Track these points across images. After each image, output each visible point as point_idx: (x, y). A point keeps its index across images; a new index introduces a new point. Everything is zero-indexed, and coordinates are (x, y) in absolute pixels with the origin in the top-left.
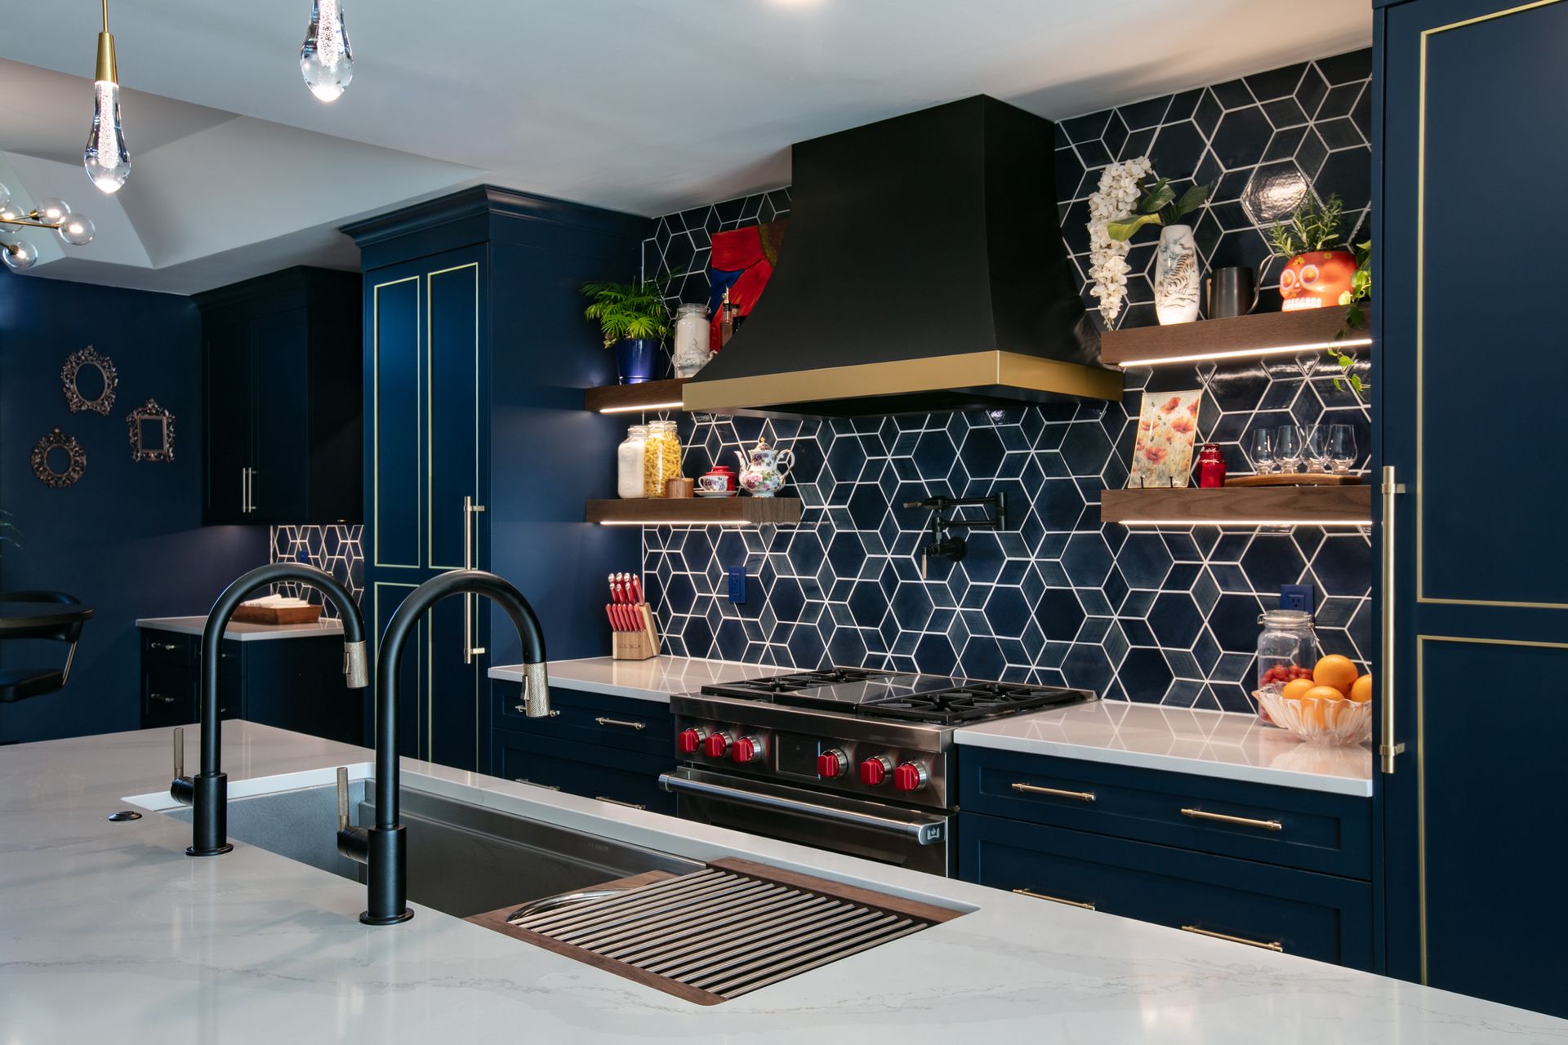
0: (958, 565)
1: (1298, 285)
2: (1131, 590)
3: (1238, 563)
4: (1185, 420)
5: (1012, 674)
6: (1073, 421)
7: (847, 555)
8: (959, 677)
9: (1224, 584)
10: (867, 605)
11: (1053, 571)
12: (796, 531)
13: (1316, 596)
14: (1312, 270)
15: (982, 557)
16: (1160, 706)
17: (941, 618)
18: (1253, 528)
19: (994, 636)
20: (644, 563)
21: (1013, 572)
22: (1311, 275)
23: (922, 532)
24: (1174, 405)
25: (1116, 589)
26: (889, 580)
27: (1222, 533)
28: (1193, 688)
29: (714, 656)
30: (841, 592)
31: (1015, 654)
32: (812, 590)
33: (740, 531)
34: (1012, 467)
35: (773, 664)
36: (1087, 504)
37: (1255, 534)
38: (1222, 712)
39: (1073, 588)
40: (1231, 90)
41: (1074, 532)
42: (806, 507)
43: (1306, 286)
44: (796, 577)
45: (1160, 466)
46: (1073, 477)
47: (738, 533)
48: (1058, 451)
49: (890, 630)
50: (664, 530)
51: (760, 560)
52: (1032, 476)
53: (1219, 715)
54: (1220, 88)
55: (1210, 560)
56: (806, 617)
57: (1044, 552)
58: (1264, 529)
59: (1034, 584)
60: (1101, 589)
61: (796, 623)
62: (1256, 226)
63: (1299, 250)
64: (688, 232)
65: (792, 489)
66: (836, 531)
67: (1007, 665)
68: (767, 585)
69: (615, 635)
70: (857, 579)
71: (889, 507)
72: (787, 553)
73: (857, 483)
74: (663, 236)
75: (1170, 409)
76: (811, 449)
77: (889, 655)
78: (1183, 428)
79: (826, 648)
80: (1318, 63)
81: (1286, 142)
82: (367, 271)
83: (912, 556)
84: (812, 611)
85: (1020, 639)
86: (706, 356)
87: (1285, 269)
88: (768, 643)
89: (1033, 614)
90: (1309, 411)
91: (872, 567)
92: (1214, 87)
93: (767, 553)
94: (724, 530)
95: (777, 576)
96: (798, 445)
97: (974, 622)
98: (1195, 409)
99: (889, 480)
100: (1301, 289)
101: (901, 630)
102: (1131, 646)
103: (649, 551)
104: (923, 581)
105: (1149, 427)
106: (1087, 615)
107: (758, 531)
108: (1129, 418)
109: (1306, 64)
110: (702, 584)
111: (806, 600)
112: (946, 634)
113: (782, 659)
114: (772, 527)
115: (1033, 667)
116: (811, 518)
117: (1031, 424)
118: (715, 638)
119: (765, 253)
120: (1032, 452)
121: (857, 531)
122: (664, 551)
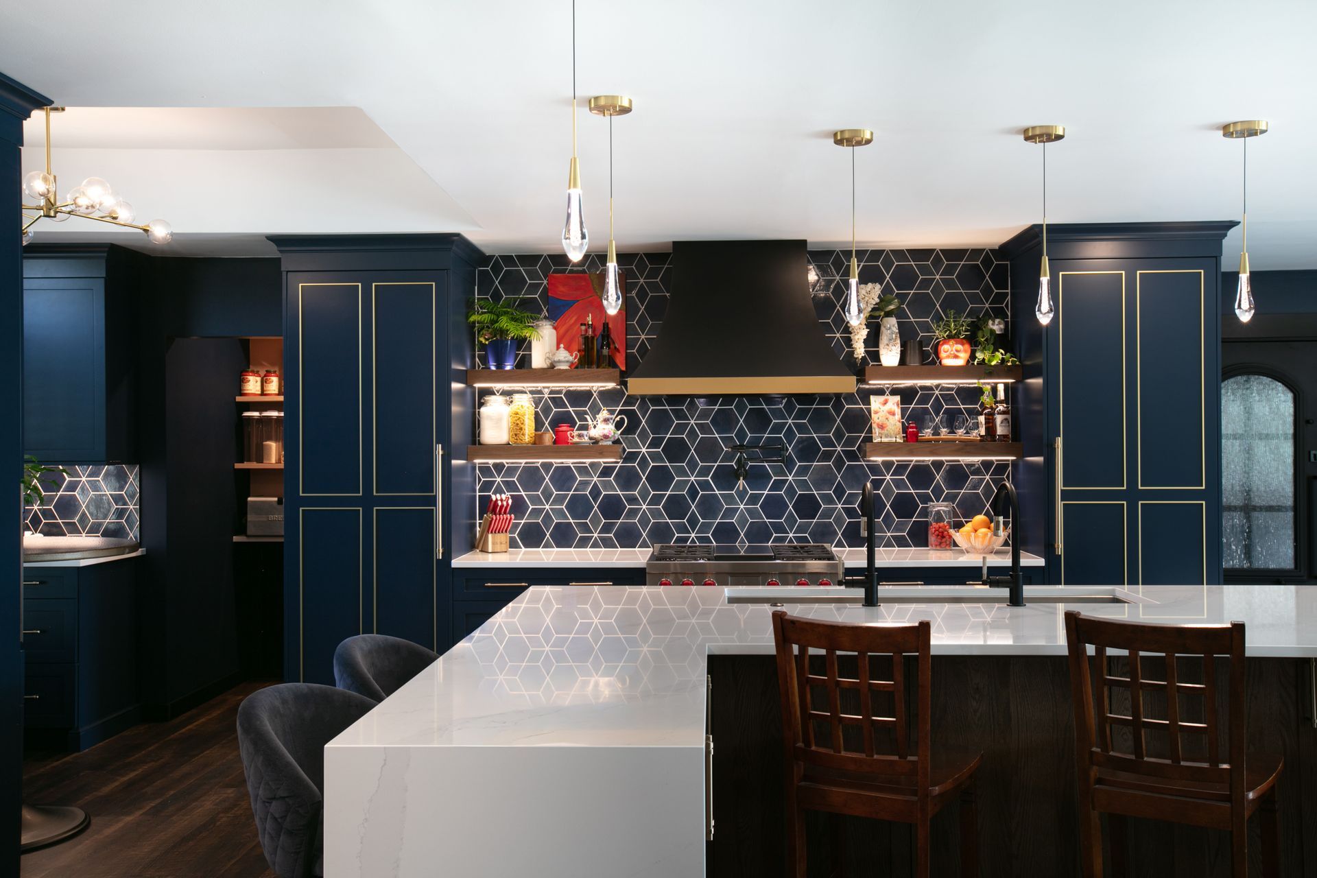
0: (742, 483)
1: (952, 353)
2: (848, 492)
3: (904, 477)
4: (893, 410)
5: (777, 540)
6: (814, 406)
7: (660, 478)
8: (742, 545)
9: (898, 488)
10: (676, 507)
11: (803, 484)
12: (619, 465)
13: (942, 491)
14: (959, 347)
15: (757, 478)
17: (730, 512)
18: (912, 461)
19: (766, 520)
20: (478, 488)
21: (778, 485)
22: (959, 349)
23: (716, 465)
24: (886, 402)
25: (839, 492)
26: (693, 493)
27: (896, 463)
28: (882, 538)
29: (547, 546)
30: (656, 500)
31: (779, 528)
32: (632, 500)
33: (572, 466)
34: (777, 429)
35: (600, 547)
36: (823, 449)
37: (912, 463)
38: (897, 548)
39: (815, 492)
40: (899, 254)
41: (815, 464)
42: (628, 450)
43: (956, 353)
44: (619, 493)
45: (885, 432)
46: (815, 435)
47: (570, 466)
48: (805, 421)
49: (693, 522)
50: (502, 465)
51: (588, 483)
52: (790, 434)
53: (895, 550)
54: (894, 252)
55: (891, 476)
57: (797, 474)
58: (916, 461)
59: (791, 491)
60: (831, 492)
61: (620, 521)
62: (912, 320)
63: (950, 337)
64: (521, 269)
65: (618, 439)
66: (652, 464)
67: (774, 535)
68: (595, 499)
69: (490, 536)
70: (668, 493)
71: (693, 451)
72: (611, 479)
73: (668, 436)
74: (497, 269)
75: (885, 404)
76: (631, 415)
77: (693, 535)
78: (893, 414)
79: (644, 535)
80: (940, 250)
81: (926, 284)
82: (287, 272)
83: (709, 478)
84: (633, 513)
85: (782, 520)
86: (572, 355)
87: (943, 344)
88: (596, 535)
89: (791, 507)
90: (937, 407)
91: (680, 485)
92: (891, 251)
93: (595, 479)
94: (555, 465)
95: (604, 493)
96: (621, 412)
97: (752, 513)
98: (898, 405)
99: (693, 434)
100: (954, 355)
101: (701, 521)
102: (848, 520)
103: (483, 479)
104: (717, 492)
105: (876, 413)
106: (823, 506)
107: (587, 465)
108: (847, 406)
109: (935, 250)
110: (535, 500)
111: (628, 507)
112: (733, 521)
113: (607, 543)
114: (600, 462)
115: (791, 535)
116: (631, 457)
117: (789, 408)
118: (548, 534)
119: (597, 293)
120: (790, 421)
121: (668, 464)
122: (499, 479)
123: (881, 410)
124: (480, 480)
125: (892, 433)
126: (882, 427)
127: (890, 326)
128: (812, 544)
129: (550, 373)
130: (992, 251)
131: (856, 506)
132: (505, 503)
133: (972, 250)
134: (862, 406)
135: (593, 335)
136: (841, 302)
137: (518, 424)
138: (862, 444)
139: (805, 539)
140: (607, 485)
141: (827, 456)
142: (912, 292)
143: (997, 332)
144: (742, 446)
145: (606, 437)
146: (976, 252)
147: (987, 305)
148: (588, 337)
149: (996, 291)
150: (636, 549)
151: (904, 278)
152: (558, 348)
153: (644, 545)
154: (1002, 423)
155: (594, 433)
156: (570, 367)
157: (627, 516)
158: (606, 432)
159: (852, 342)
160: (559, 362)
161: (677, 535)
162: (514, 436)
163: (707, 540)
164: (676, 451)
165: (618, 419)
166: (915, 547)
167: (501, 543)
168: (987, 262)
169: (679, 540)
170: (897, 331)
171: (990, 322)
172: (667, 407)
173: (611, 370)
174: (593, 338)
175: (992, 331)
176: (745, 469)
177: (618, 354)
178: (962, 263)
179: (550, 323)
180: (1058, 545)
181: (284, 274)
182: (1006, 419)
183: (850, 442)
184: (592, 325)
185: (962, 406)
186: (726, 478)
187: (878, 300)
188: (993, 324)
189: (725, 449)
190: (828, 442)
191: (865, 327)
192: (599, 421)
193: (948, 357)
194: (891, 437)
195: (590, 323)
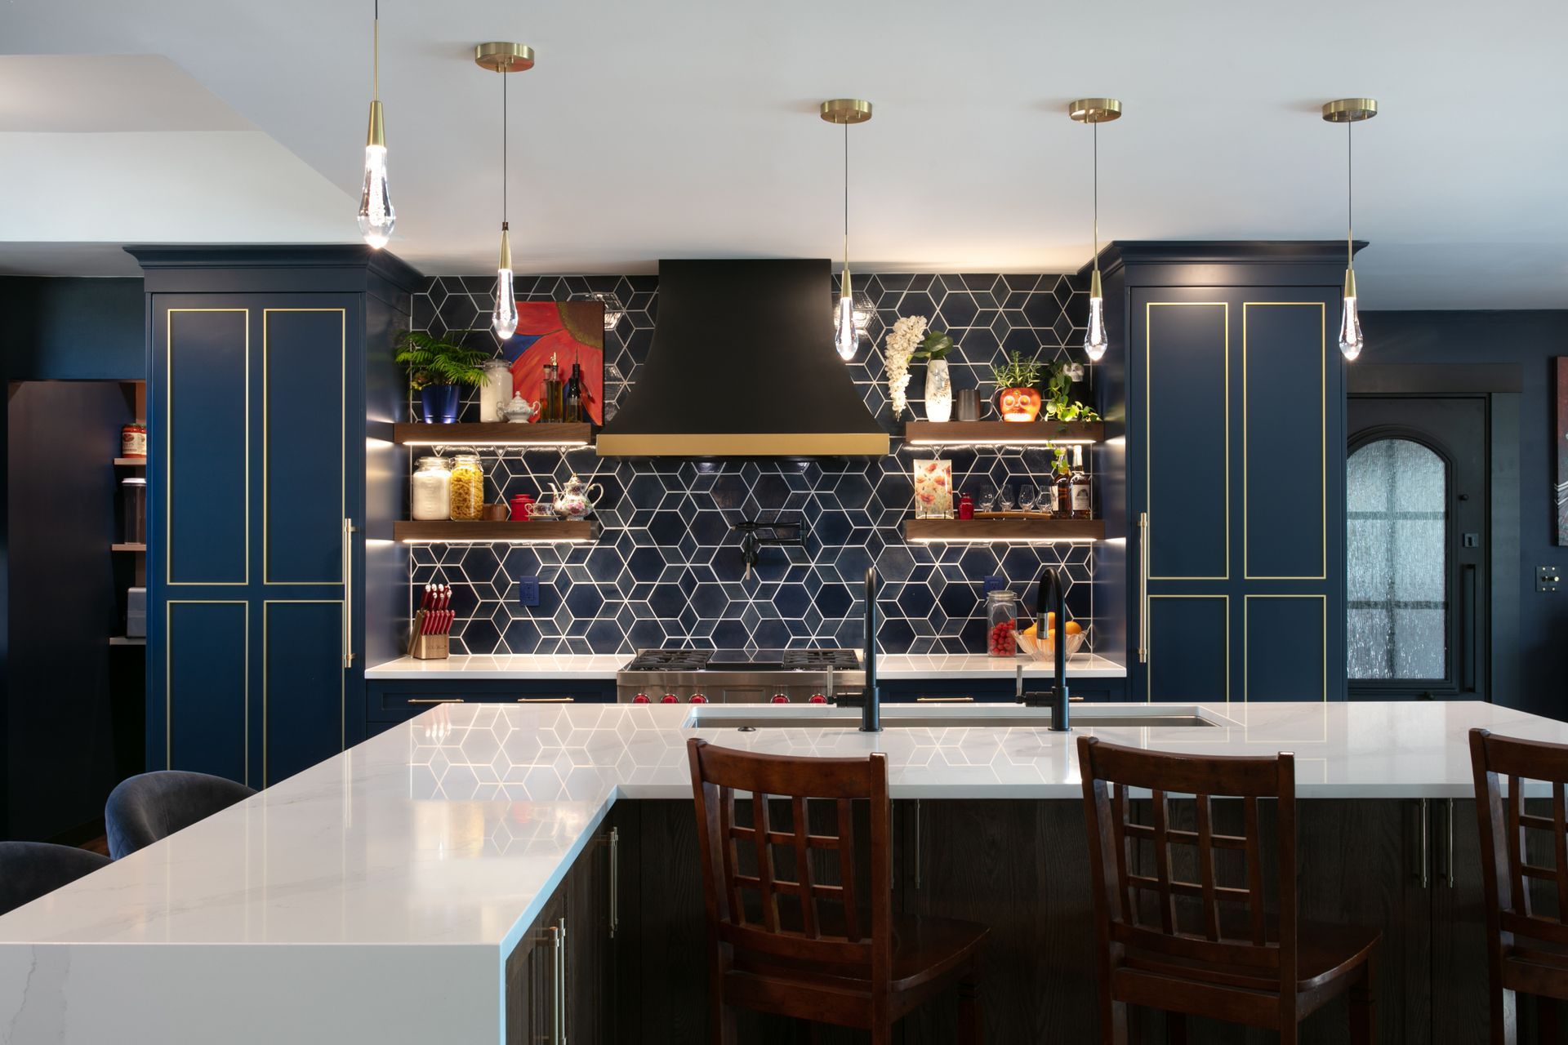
0: (751, 570)
1: (1017, 405)
2: (886, 583)
3: (958, 564)
4: (942, 478)
5: (795, 643)
6: (844, 473)
7: (646, 565)
8: (751, 650)
9: (949, 577)
10: (667, 601)
11: (829, 573)
12: (594, 547)
13: (1005, 582)
14: (1026, 398)
15: (770, 564)
16: (907, 655)
17: (736, 608)
18: (967, 543)
19: (781, 618)
20: (412, 576)
21: (797, 574)
22: (1025, 401)
23: (718, 547)
24: (933, 468)
26: (689, 583)
27: (948, 546)
28: (929, 641)
29: (501, 651)
30: (641, 592)
31: (798, 629)
32: (611, 592)
33: (533, 548)
34: (797, 502)
35: (569, 653)
36: (854, 527)
37: (968, 546)
38: (948, 655)
39: (844, 583)
40: (952, 279)
41: (844, 546)
42: (605, 528)
43: (1024, 406)
44: (594, 583)
45: (931, 505)
46: (844, 510)
47: (531, 549)
48: (833, 492)
49: (689, 620)
50: (443, 547)
51: (554, 570)
52: (812, 509)
53: (945, 657)
54: (945, 277)
55: (940, 562)
56: (603, 614)
57: (822, 560)
58: (973, 544)
59: (813, 582)
61: (594, 619)
62: (969, 364)
63: (1015, 386)
64: (469, 294)
65: (593, 513)
66: (636, 546)
67: (792, 637)
68: (563, 590)
69: (424, 638)
70: (657, 583)
71: (688, 529)
72: (584, 565)
73: (657, 510)
74: (437, 294)
75: (933, 470)
76: (609, 483)
77: (688, 637)
78: (942, 483)
79: (626, 637)
80: (1005, 276)
81: (986, 318)
82: (152, 293)
83: (709, 565)
84: (611, 609)
85: (803, 619)
86: (531, 406)
87: (1005, 395)
88: (563, 637)
89: (813, 602)
90: (1000, 474)
91: (673, 573)
92: (942, 276)
93: (563, 565)
94: (512, 547)
95: (574, 583)
96: (596, 479)
97: (765, 609)
98: (948, 472)
99: (688, 509)
100: (1019, 409)
101: (699, 619)
102: (886, 619)
103: (418, 565)
104: (719, 582)
105: (921, 481)
106: (854, 601)
107: (553, 547)
108: (885, 473)
109: (997, 275)
110: (486, 592)
111: (605, 601)
112: (740, 619)
113: (579, 648)
114: (569, 544)
115: (813, 638)
116: (609, 537)
117: (812, 474)
118: (502, 636)
119: (565, 325)
120: (813, 492)
121: (657, 546)
122: (439, 565)
123: (927, 478)
124: (414, 566)
125: (941, 507)
126: (927, 499)
127: (939, 370)
128: (841, 649)
129: (503, 428)
130: (1070, 277)
131: (896, 601)
132: (442, 596)
133: (1044, 276)
134: (905, 473)
135: (558, 379)
136: (878, 341)
137: (460, 494)
138: (904, 521)
139: (831, 643)
140: (579, 574)
141: (859, 537)
142: (969, 328)
143: (1074, 380)
144: (750, 523)
145: (574, 511)
146: (1049, 279)
147: (1063, 346)
148: (552, 382)
149: (1074, 328)
150: (616, 655)
151: (958, 311)
152: (514, 396)
153: (626, 650)
154: (1078, 495)
155: (560, 505)
156: (528, 420)
157: (604, 613)
158: (575, 504)
159: (890, 392)
160: (514, 414)
161: (667, 637)
162: (456, 509)
163: (707, 644)
164: (667, 529)
165: (592, 487)
166: (970, 653)
167: (438, 647)
168: (1063, 291)
169: (670, 643)
170: (948, 377)
171: (1066, 367)
172: (656, 474)
173: (581, 424)
174: (558, 383)
175: (1067, 379)
176: (755, 553)
177: (592, 404)
178: (1032, 292)
179: (504, 364)
180: (1143, 651)
181: (148, 296)
182: (1084, 491)
183: (890, 519)
184: (557, 366)
185: (1031, 474)
186: (730, 565)
187: (922, 338)
188: (1069, 370)
189: (730, 528)
190: (860, 519)
191: (906, 372)
192: (567, 490)
193: (1012, 411)
194: (939, 513)
195: (555, 364)
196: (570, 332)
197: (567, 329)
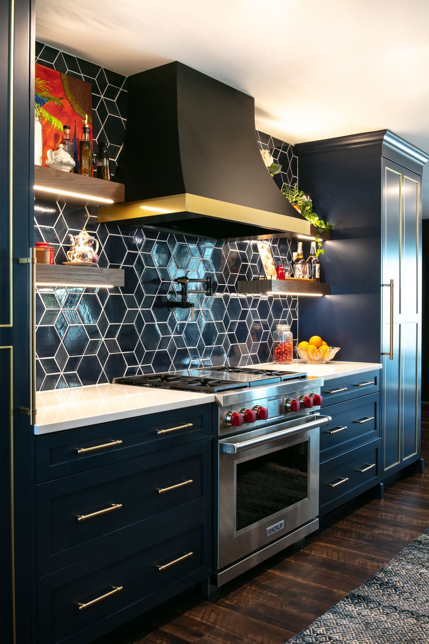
0: (173, 314)
2: (230, 321)
3: (257, 309)
5: (193, 365)
7: (115, 309)
9: (254, 318)
10: (128, 338)
16: (238, 367)
19: (186, 347)
23: (156, 296)
24: (263, 248)
25: (227, 321)
26: (140, 323)
28: (247, 358)
30: (112, 331)
31: (194, 355)
32: (93, 332)
36: (218, 284)
38: (253, 366)
39: (214, 322)
41: (214, 297)
46: (214, 272)
48: (209, 260)
49: (140, 352)
51: (55, 313)
55: (251, 308)
56: (89, 351)
57: (204, 306)
59: (201, 321)
60: (223, 321)
61: (83, 356)
66: (109, 294)
67: (192, 361)
68: (61, 332)
70: (122, 324)
71: (140, 281)
72: (76, 309)
73: (122, 265)
77: (139, 366)
78: (268, 258)
79: (103, 369)
80: (272, 137)
83: (151, 309)
84: (94, 346)
85: (196, 347)
88: (62, 373)
89: (201, 335)
91: (130, 316)
95: (69, 325)
97: (179, 341)
98: (269, 251)
101: (146, 351)
102: (231, 345)
104: (156, 323)
106: (218, 333)
111: (90, 340)
112: (167, 349)
113: (72, 381)
115: (200, 360)
119: (67, 96)
121: (121, 294)
123: (263, 254)
125: (271, 273)
126: (267, 267)
130: (292, 147)
131: (235, 332)
139: (208, 363)
140: (72, 316)
141: (220, 291)
146: (285, 145)
147: (290, 185)
149: (293, 176)
153: (104, 380)
161: (127, 367)
163: (149, 370)
168: (290, 153)
172: (121, 235)
178: (281, 151)
185: (281, 257)
186: (162, 309)
189: (162, 281)
195: (87, 126)
196: (70, 102)
197: (68, 99)
